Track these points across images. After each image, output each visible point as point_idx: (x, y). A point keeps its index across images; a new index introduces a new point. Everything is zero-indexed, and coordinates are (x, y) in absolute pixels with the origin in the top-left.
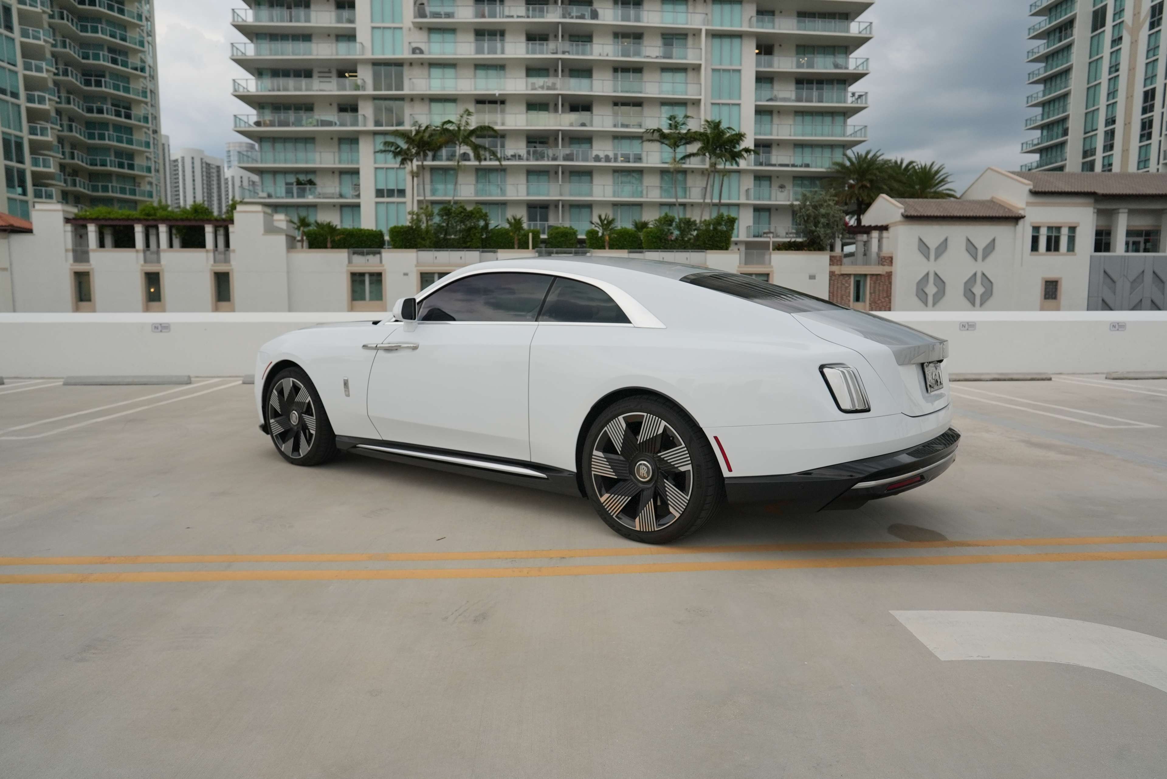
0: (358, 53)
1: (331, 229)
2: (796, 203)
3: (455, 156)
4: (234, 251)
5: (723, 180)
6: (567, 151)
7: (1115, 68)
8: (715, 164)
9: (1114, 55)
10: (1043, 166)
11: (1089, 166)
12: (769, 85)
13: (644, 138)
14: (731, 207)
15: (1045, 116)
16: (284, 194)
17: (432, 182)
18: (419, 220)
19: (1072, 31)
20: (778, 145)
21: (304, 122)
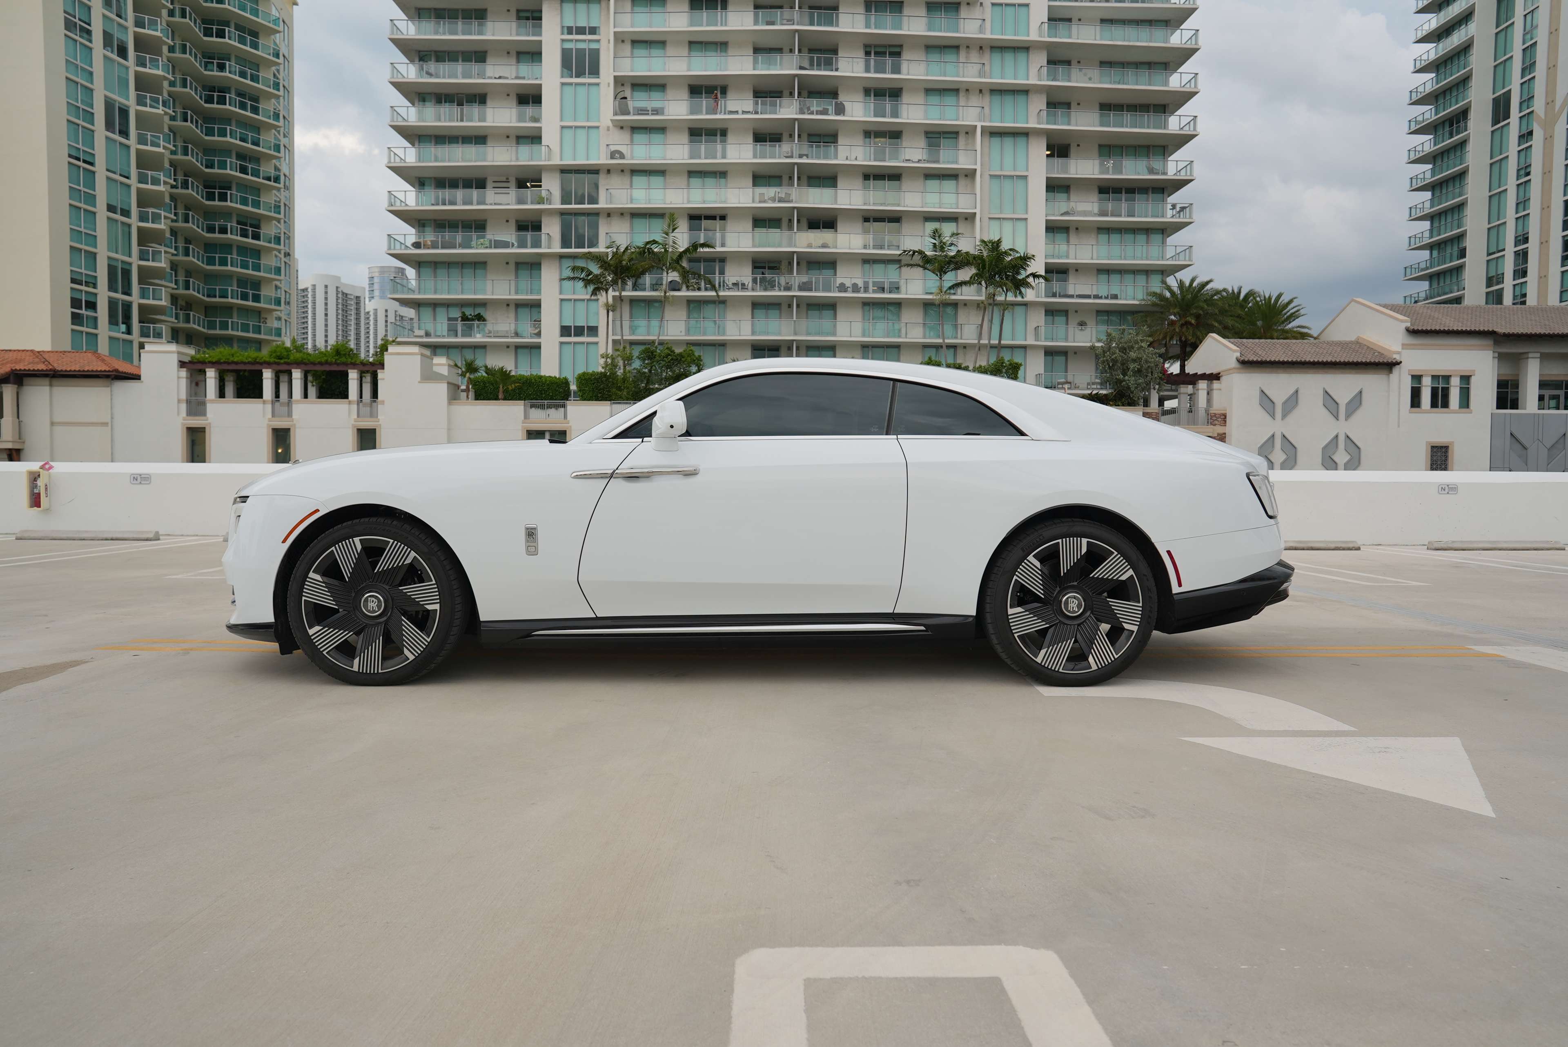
0: (543, 158)
1: (504, 375)
2: (1099, 344)
3: (662, 284)
4: (383, 402)
5: (1003, 314)
6: (804, 278)
7: (1525, 171)
8: (994, 295)
9: (1523, 154)
10: (1435, 297)
11: (1496, 298)
12: (1065, 195)
13: (903, 263)
14: (1016, 350)
15: (1435, 233)
16: (445, 333)
17: (631, 317)
18: (614, 365)
19: (1466, 123)
20: (1077, 270)
21: (474, 243)
